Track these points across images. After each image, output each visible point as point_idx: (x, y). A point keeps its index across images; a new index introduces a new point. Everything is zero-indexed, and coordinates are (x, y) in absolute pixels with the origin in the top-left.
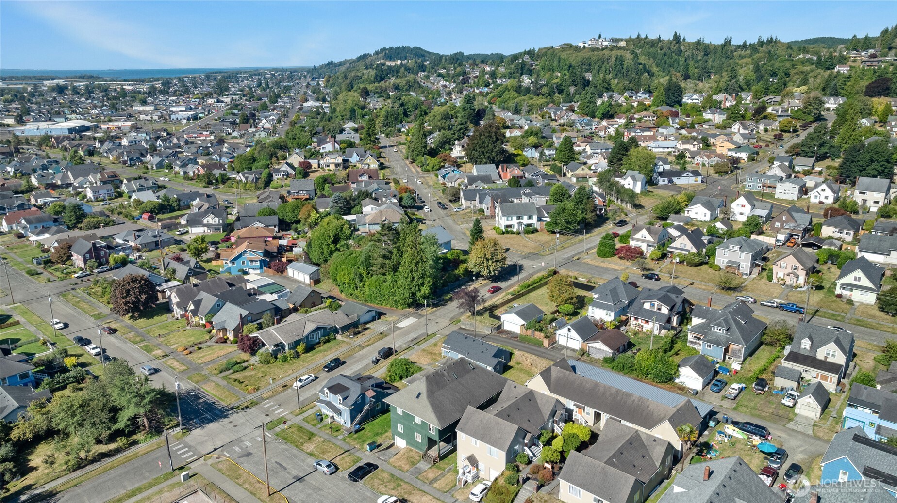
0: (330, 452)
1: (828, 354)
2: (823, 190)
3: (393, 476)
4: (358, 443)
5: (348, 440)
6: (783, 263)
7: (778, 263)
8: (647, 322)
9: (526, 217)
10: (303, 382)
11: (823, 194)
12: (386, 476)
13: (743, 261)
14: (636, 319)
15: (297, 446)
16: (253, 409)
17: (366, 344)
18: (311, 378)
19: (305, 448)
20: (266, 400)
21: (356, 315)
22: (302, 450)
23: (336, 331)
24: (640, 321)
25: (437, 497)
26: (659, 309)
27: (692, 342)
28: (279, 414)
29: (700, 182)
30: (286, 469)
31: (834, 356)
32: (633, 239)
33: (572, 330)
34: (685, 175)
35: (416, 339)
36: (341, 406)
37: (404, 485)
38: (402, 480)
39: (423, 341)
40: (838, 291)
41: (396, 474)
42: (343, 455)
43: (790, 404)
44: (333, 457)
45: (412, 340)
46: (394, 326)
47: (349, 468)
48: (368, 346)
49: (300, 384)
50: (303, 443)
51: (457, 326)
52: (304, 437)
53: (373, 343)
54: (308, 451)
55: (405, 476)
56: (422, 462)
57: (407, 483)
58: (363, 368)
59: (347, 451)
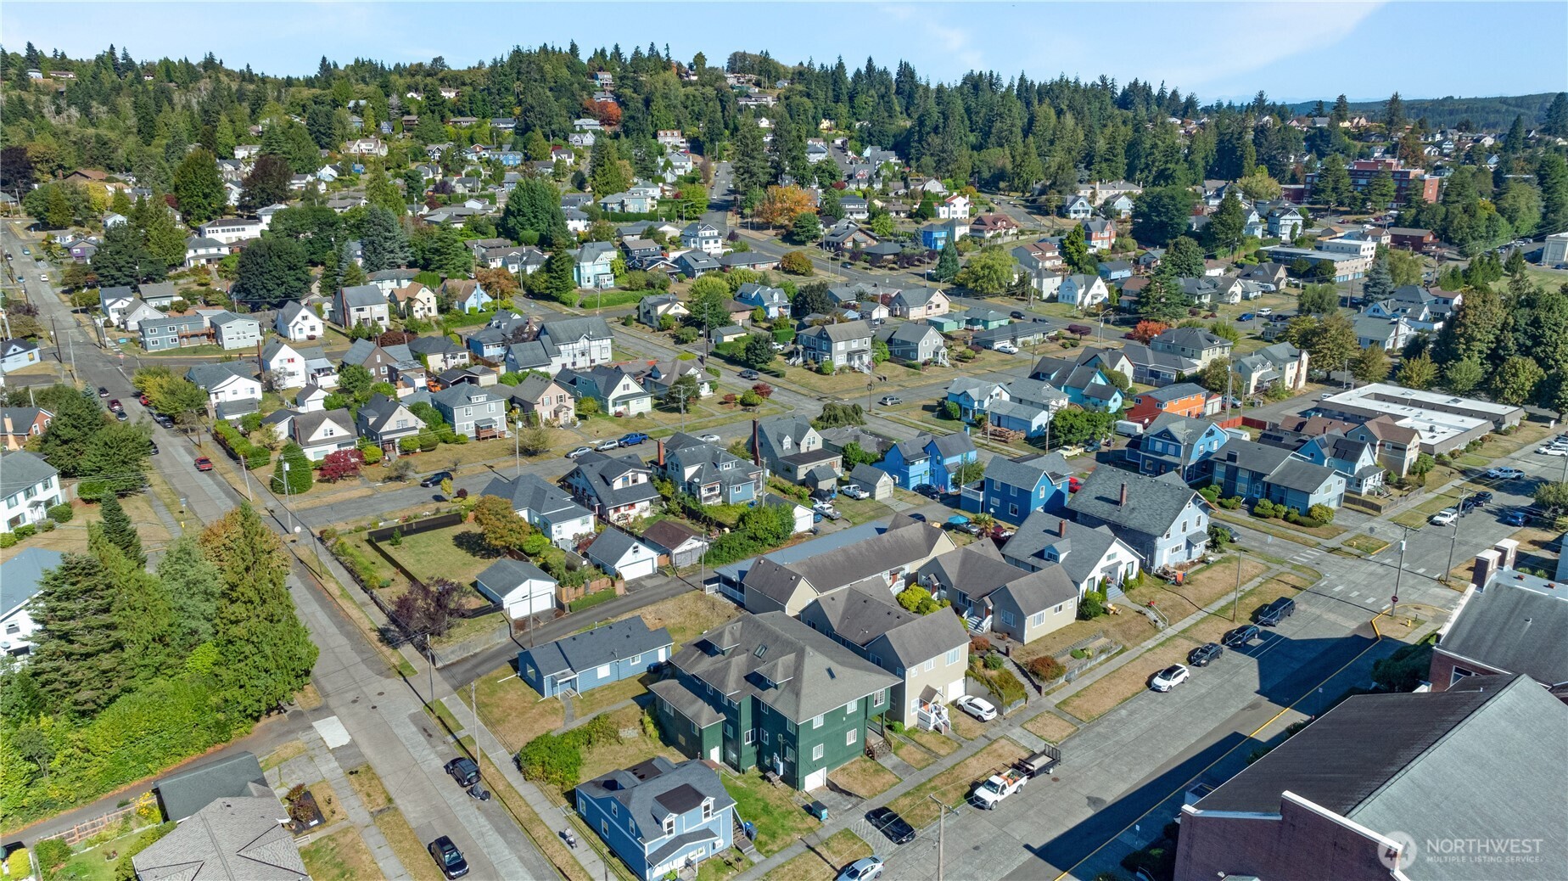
1: (809, 443)
2: (305, 318)
3: (907, 794)
4: (789, 835)
5: (773, 847)
6: (545, 396)
7: (540, 400)
8: (632, 505)
9: (39, 487)
11: (307, 324)
12: (907, 800)
13: (496, 415)
14: (617, 510)
17: (380, 802)
21: (251, 785)
24: (622, 509)
25: (970, 753)
26: (635, 481)
27: (707, 499)
29: (37, 360)
32: (309, 445)
33: (641, 548)
35: (425, 730)
36: (710, 819)
37: (937, 782)
38: (924, 784)
39: (450, 723)
40: (612, 410)
41: (904, 791)
42: (825, 853)
43: (867, 494)
44: (827, 866)
45: (430, 736)
46: (333, 751)
47: (868, 845)
48: (390, 800)
51: (424, 671)
53: (386, 793)
55: (912, 780)
56: (879, 761)
57: (930, 781)
58: (488, 816)
59: (812, 849)
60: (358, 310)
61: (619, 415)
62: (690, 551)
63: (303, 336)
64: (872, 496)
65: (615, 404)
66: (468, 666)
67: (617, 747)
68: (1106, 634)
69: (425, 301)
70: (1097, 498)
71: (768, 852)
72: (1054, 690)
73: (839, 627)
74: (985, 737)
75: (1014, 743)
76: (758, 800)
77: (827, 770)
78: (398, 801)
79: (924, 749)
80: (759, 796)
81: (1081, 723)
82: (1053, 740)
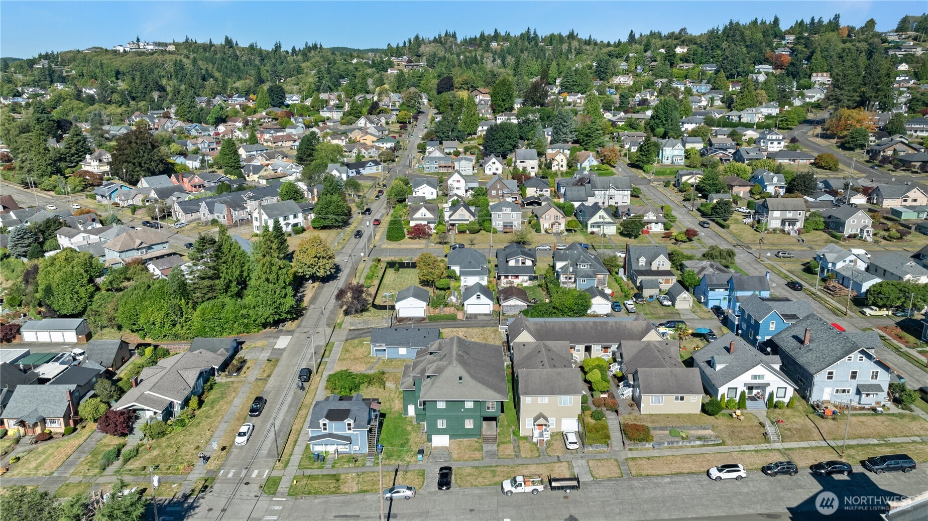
1: (659, 265)
2: (494, 163)
3: (475, 467)
4: (396, 460)
6: (547, 215)
7: (543, 216)
8: (517, 277)
9: (291, 217)
10: (248, 434)
11: (494, 166)
12: (470, 470)
13: (515, 220)
14: (506, 277)
15: (333, 493)
16: (217, 487)
17: (265, 375)
18: (251, 427)
19: (346, 490)
20: (219, 469)
21: (222, 350)
22: (346, 493)
24: (510, 277)
25: (539, 462)
26: (523, 263)
27: (564, 283)
28: (259, 475)
29: (380, 170)
30: (358, 516)
31: (663, 265)
32: (413, 219)
33: (482, 296)
34: (368, 165)
35: (316, 353)
36: (351, 432)
37: (499, 469)
38: (491, 466)
39: (327, 353)
40: (590, 230)
41: (477, 465)
42: (399, 476)
43: (670, 303)
44: (391, 482)
45: (314, 356)
46: (273, 349)
47: (423, 482)
48: (269, 376)
49: (245, 438)
50: (338, 488)
51: (344, 329)
52: (330, 481)
53: (271, 373)
54: (354, 491)
55: (487, 461)
56: (484, 445)
57: (497, 466)
58: (294, 397)
59: (397, 471)
60: (521, 162)
61: (592, 233)
62: (514, 306)
63: (491, 173)
64: (673, 305)
65: (592, 226)
66: (361, 332)
67: (381, 390)
69: (560, 161)
70: (793, 337)
71: (377, 463)
72: (637, 449)
74: (558, 457)
75: (571, 467)
76: (406, 439)
77: (450, 439)
78: (271, 378)
79: (517, 450)
80: (409, 437)
81: (628, 474)
82: (597, 476)
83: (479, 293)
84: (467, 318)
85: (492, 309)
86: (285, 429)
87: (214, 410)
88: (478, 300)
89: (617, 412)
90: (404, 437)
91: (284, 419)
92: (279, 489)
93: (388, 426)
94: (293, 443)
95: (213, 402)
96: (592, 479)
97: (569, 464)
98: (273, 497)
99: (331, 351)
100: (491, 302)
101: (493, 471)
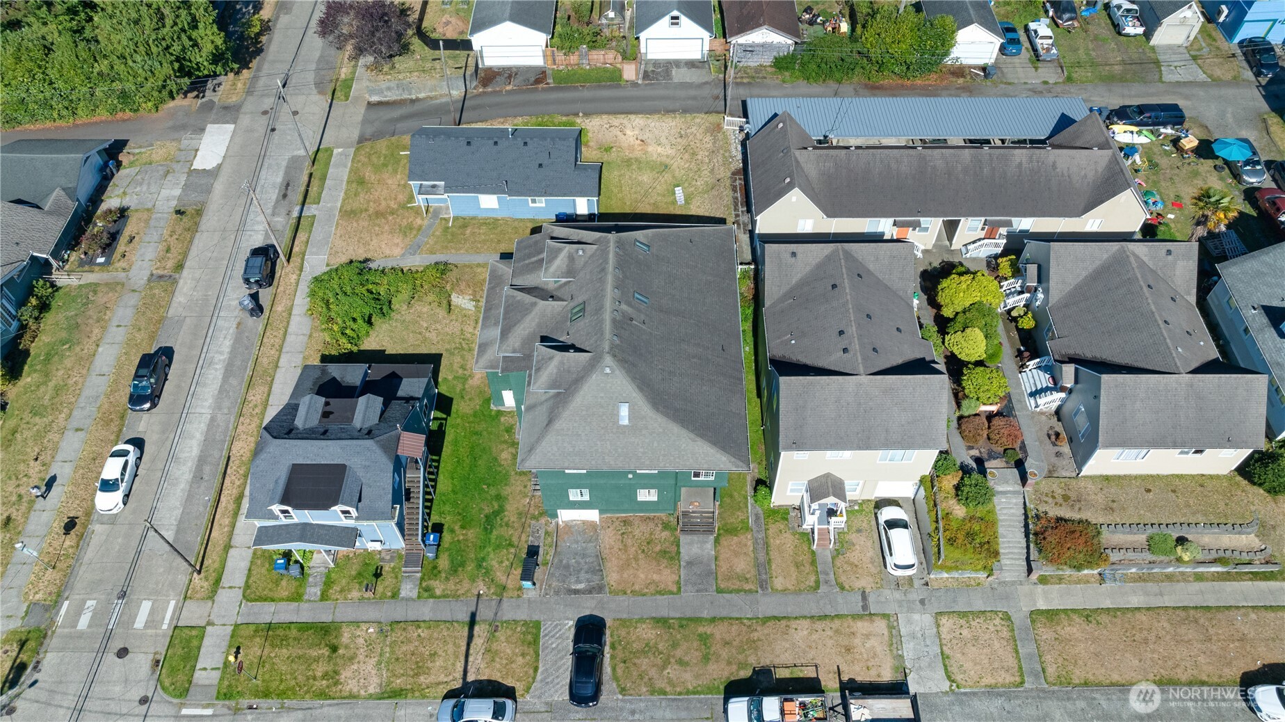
0: (433, 655)
3: (662, 622)
4: (473, 580)
5: (438, 587)
10: (123, 487)
12: (647, 633)
15: (323, 695)
16: (50, 660)
17: (170, 264)
18: (132, 458)
19: (352, 686)
20: (57, 604)
21: (58, 192)
22: (352, 696)
23: (40, 268)
25: (815, 612)
28: (152, 622)
33: (684, 20)
35: (288, 185)
36: (355, 522)
37: (719, 631)
38: (697, 620)
39: (314, 190)
41: (664, 613)
42: (478, 642)
43: (1140, 30)
44: (460, 666)
45: (285, 196)
46: (192, 173)
47: (536, 669)
48: (180, 267)
49: (118, 496)
50: (333, 676)
51: (357, 99)
52: (314, 653)
53: (185, 255)
54: (371, 690)
55: (690, 602)
56: (684, 539)
57: (713, 620)
58: (237, 340)
59: (472, 623)
62: (762, 46)
64: (1148, 35)
66: (396, 113)
67: (441, 313)
68: (1264, 529)
71: (427, 589)
72: (1060, 580)
73: (773, 305)
74: (864, 596)
75: (895, 638)
76: (498, 497)
77: (601, 513)
78: (185, 272)
79: (762, 557)
80: (506, 491)
81: (1036, 676)
82: (959, 677)
83: (675, 13)
84: (646, 75)
85: (706, 48)
86: (216, 454)
87: (51, 384)
88: (675, 28)
89: (1020, 465)
90: (493, 492)
91: (213, 419)
92: (197, 674)
93: (455, 442)
94: (231, 507)
95: (48, 359)
96: (946, 686)
97: (891, 627)
98: (182, 705)
99: (323, 178)
100: (705, 35)
101: (704, 639)
